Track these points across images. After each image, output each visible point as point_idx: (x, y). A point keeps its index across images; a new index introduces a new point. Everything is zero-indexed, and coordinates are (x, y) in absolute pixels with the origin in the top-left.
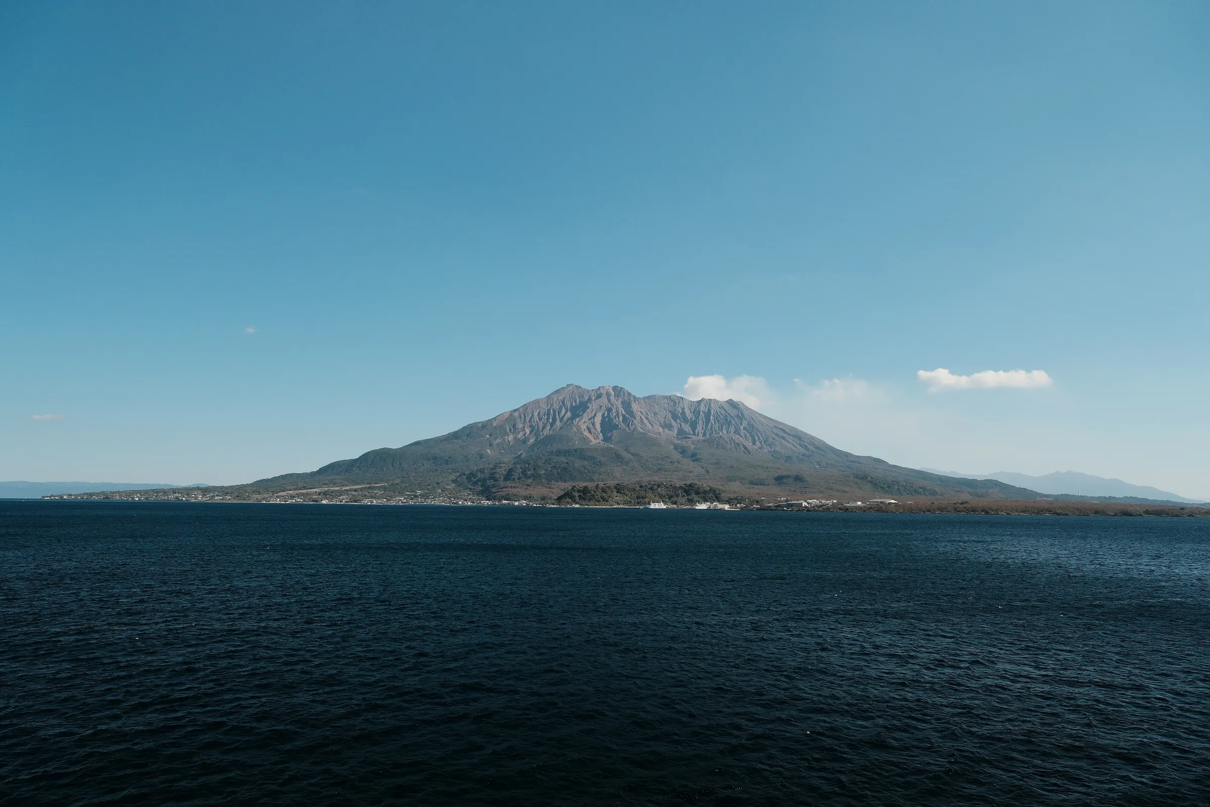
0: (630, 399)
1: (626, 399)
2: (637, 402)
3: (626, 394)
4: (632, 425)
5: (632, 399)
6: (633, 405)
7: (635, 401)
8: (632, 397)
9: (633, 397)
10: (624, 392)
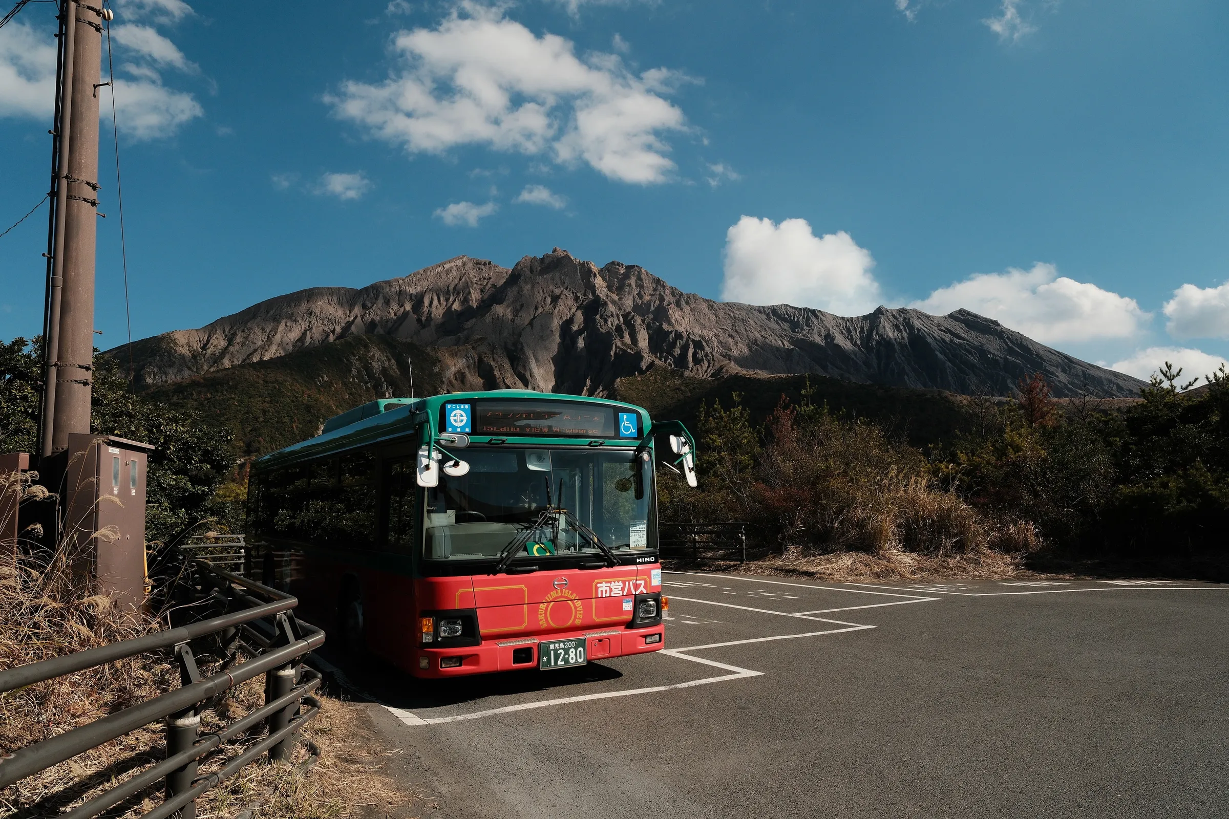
0: (662, 299)
1: (647, 298)
2: (687, 309)
3: (648, 285)
4: (697, 361)
5: (667, 299)
6: (675, 314)
7: (678, 304)
8: (667, 292)
9: (673, 294)
10: (639, 278)
